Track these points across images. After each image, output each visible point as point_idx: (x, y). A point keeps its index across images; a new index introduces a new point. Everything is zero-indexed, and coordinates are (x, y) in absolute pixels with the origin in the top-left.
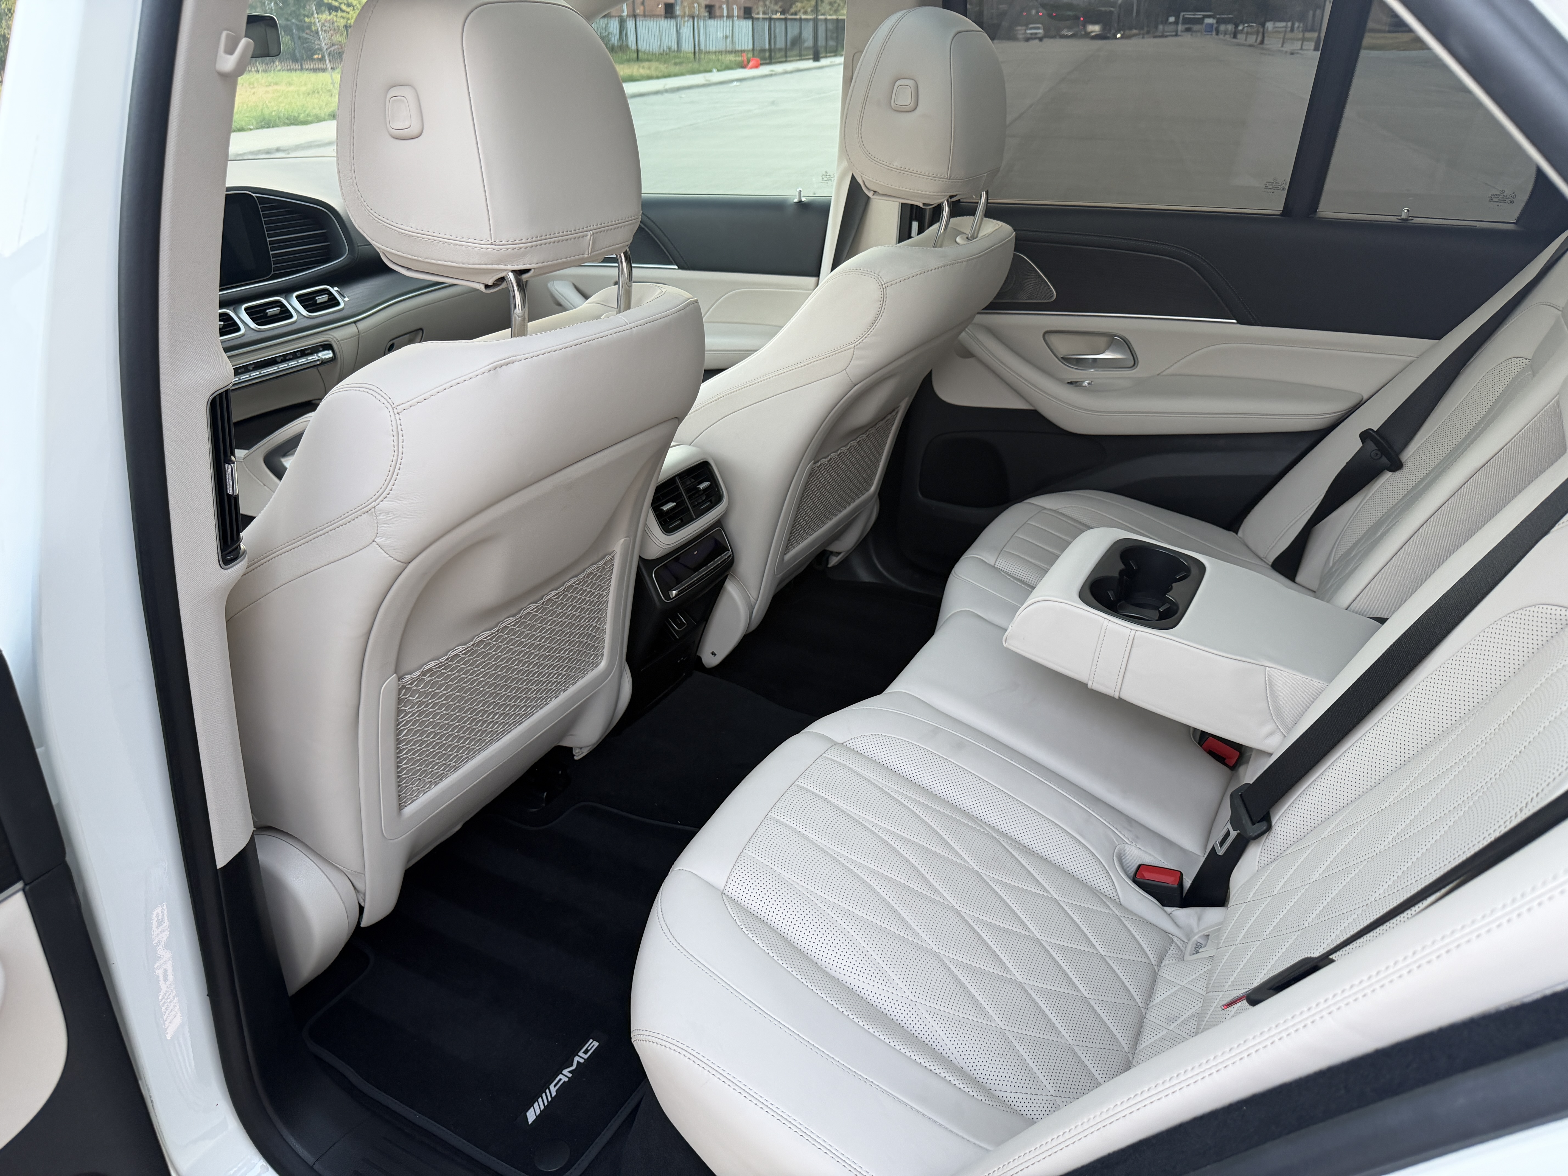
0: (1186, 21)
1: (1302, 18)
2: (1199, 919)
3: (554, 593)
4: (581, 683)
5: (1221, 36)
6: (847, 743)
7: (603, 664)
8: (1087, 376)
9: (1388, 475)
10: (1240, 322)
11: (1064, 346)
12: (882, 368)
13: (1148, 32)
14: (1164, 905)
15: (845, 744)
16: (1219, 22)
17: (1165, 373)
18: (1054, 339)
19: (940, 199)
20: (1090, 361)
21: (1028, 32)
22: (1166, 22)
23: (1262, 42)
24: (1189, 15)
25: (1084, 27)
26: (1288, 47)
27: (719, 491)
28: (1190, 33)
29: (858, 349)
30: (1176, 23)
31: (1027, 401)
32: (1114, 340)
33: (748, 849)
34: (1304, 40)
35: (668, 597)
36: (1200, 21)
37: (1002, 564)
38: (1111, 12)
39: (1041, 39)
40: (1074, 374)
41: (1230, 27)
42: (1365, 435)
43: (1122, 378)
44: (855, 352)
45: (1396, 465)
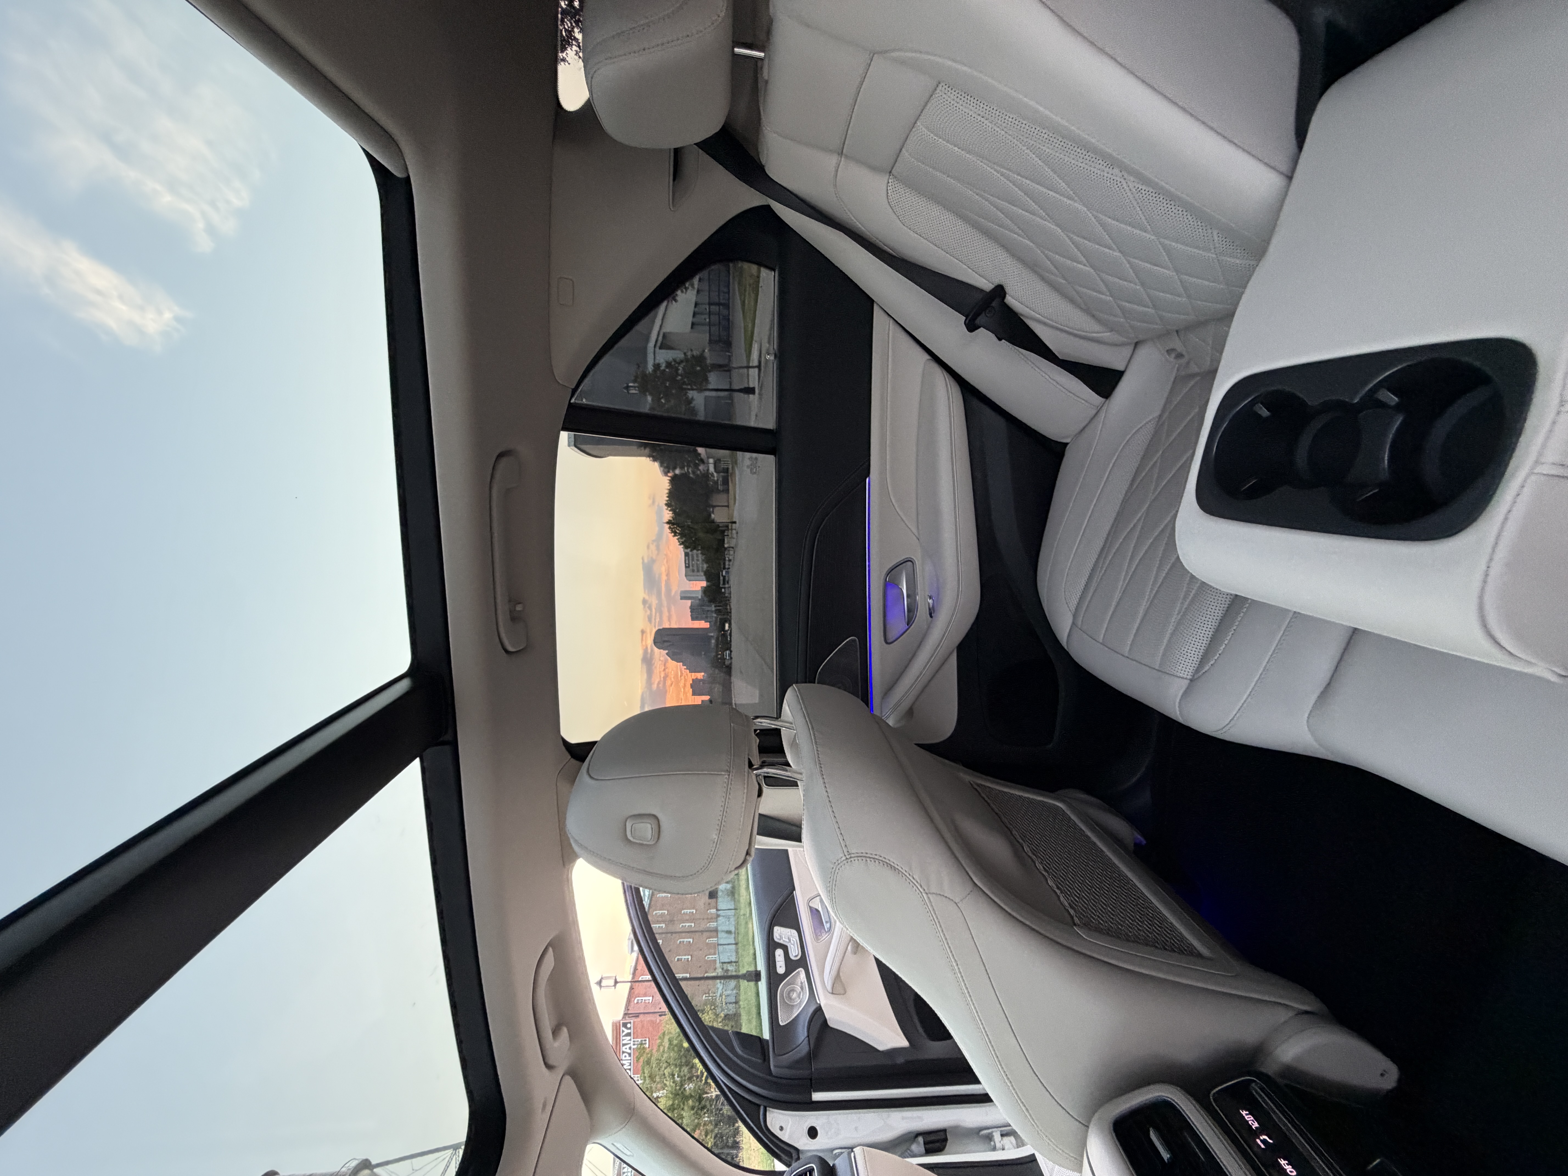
0: (724, 584)
1: (723, 532)
5: (730, 567)
8: (923, 602)
9: (1009, 300)
10: (868, 474)
11: (898, 624)
13: (729, 600)
16: (724, 568)
17: (916, 534)
18: (892, 635)
20: (909, 600)
21: (728, 658)
22: (724, 593)
23: (733, 548)
24: (722, 582)
25: (727, 631)
26: (735, 536)
28: (729, 582)
30: (725, 588)
31: (951, 653)
32: (890, 584)
34: (732, 529)
36: (724, 577)
38: (720, 619)
39: (731, 651)
40: (922, 613)
41: (727, 563)
42: (971, 327)
43: (924, 572)
44: (933, 891)
45: (1000, 291)
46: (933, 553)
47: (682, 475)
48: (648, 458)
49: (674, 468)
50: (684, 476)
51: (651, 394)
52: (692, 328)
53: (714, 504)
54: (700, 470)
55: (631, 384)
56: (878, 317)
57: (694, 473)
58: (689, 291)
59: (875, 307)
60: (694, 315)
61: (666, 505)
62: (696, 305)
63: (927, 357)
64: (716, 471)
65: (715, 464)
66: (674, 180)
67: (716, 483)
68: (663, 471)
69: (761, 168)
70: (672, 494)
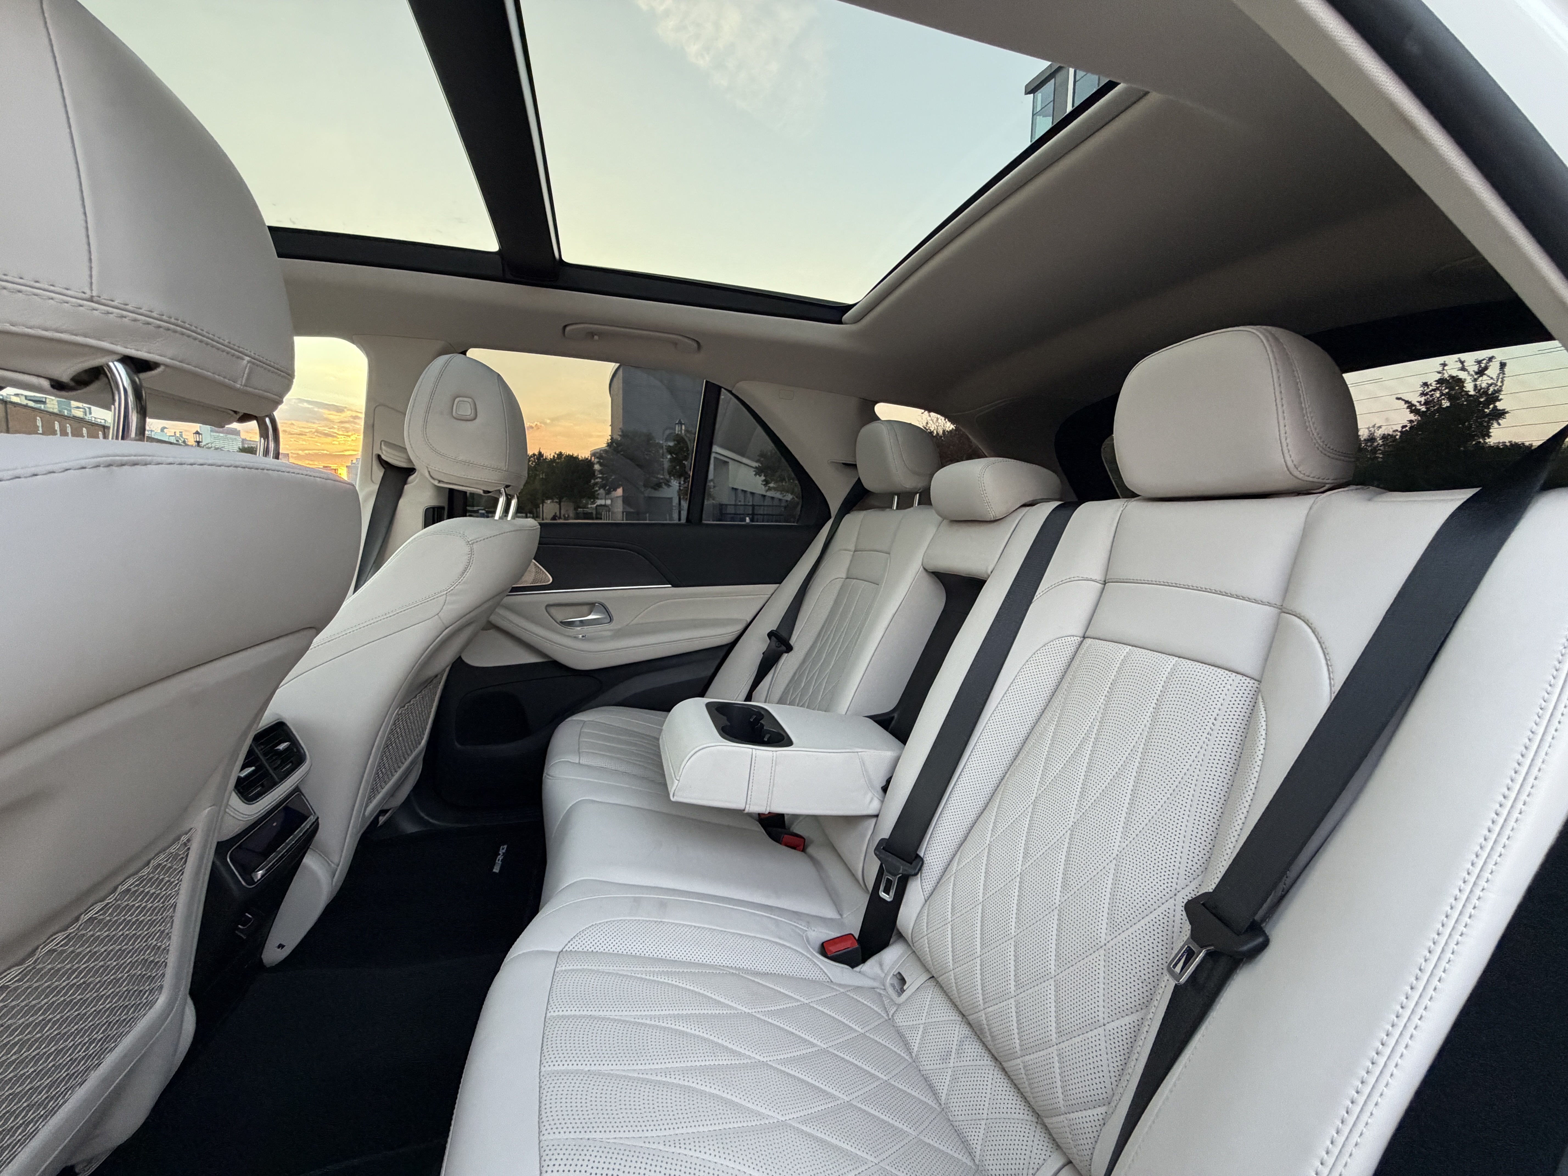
2: (881, 965)
3: (98, 907)
4: (127, 1042)
6: (567, 948)
7: (162, 1001)
8: (580, 631)
9: (785, 655)
10: (674, 586)
11: (559, 614)
12: (461, 618)
14: (853, 967)
15: (564, 950)
17: (633, 623)
18: (553, 611)
19: (497, 487)
20: (580, 622)
27: (298, 751)
29: (451, 595)
31: (542, 654)
32: (592, 606)
33: (546, 1133)
35: (251, 881)
37: (584, 761)
40: (571, 631)
42: (771, 635)
43: (605, 630)
44: (448, 598)
45: (789, 649)
46: (619, 634)
47: (594, 471)
48: (610, 437)
49: (599, 463)
50: (592, 474)
51: (675, 445)
52: (733, 488)
53: (562, 504)
54: (599, 489)
55: (683, 427)
56: (772, 587)
57: (596, 484)
58: (763, 487)
59: (778, 585)
60: (744, 492)
61: (561, 453)
62: (753, 494)
63: (749, 620)
64: (597, 506)
65: (605, 506)
66: (844, 464)
67: (585, 507)
68: (597, 453)
69: (848, 512)
70: (572, 459)
